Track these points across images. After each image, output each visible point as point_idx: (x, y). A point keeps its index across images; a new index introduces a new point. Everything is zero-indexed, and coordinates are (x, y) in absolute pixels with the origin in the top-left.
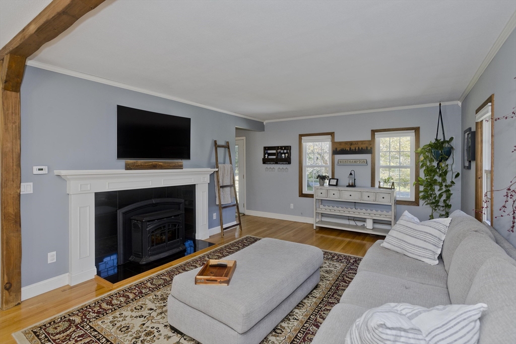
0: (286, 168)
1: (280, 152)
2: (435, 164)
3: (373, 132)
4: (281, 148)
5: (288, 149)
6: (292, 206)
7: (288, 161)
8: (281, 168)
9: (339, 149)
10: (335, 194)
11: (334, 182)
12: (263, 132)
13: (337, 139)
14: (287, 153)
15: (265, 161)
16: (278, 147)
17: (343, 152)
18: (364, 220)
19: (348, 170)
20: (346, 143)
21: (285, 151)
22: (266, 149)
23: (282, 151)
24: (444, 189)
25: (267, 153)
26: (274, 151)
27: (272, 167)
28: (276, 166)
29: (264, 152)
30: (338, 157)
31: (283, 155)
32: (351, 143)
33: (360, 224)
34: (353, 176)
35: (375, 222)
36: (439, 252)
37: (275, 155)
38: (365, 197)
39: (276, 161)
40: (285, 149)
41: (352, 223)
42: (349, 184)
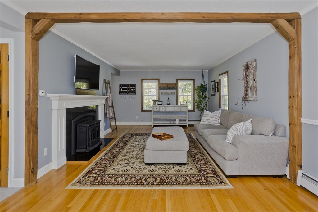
0: (134, 97)
1: (130, 88)
2: (201, 94)
3: (177, 80)
4: (131, 85)
5: (135, 86)
6: (137, 117)
7: (134, 93)
8: (131, 96)
9: (162, 87)
10: (162, 109)
11: (160, 103)
12: (119, 76)
13: (161, 82)
14: (134, 88)
15: (121, 93)
16: (129, 85)
17: (164, 88)
18: (175, 120)
19: (167, 97)
20: (165, 84)
21: (133, 87)
22: (120, 85)
23: (131, 87)
24: (205, 104)
25: (122, 88)
26: (126, 87)
27: (125, 96)
28: (127, 96)
29: (120, 87)
30: (161, 91)
31: (132, 90)
32: (168, 84)
33: (172, 122)
34: (169, 100)
35: (180, 120)
36: (219, 121)
37: (127, 90)
38: (177, 109)
39: (127, 93)
40: (133, 86)
41: (169, 122)
42: (168, 104)
